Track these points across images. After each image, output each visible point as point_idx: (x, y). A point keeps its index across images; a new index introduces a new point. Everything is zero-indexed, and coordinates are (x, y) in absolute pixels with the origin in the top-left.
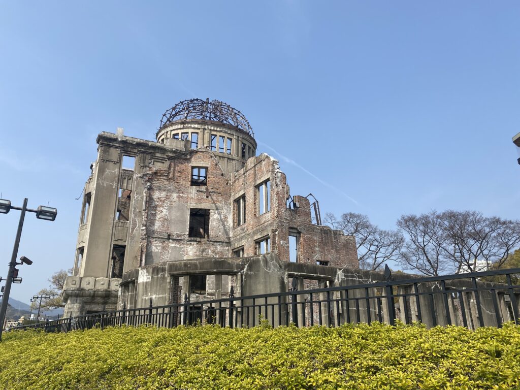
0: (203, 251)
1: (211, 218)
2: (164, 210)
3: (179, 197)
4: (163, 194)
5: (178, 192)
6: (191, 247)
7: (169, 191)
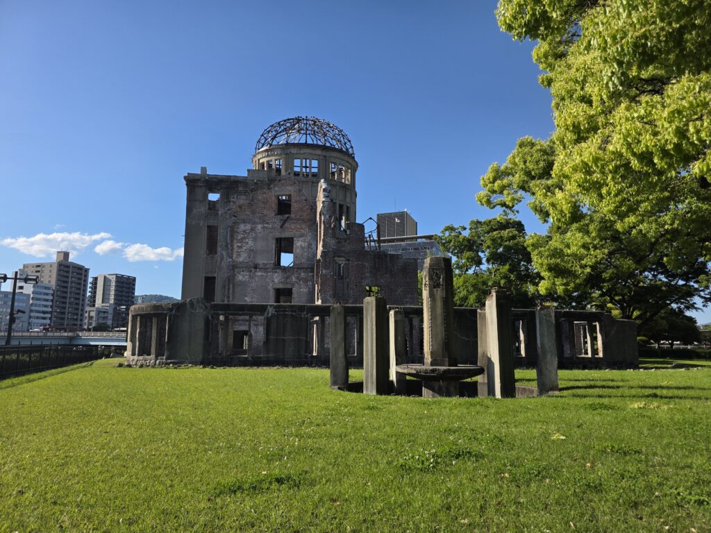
0: (288, 277)
1: (294, 246)
2: (249, 242)
3: (263, 228)
4: (248, 227)
5: (263, 223)
6: (277, 275)
7: (254, 223)
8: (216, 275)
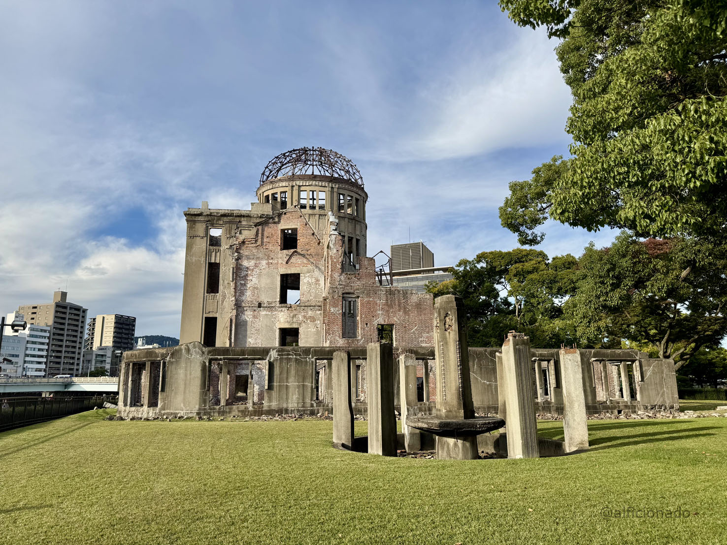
0: (294, 316)
1: (301, 282)
2: (253, 279)
3: (268, 264)
4: (252, 263)
5: (268, 259)
6: (282, 313)
7: (258, 258)
8: (217, 315)
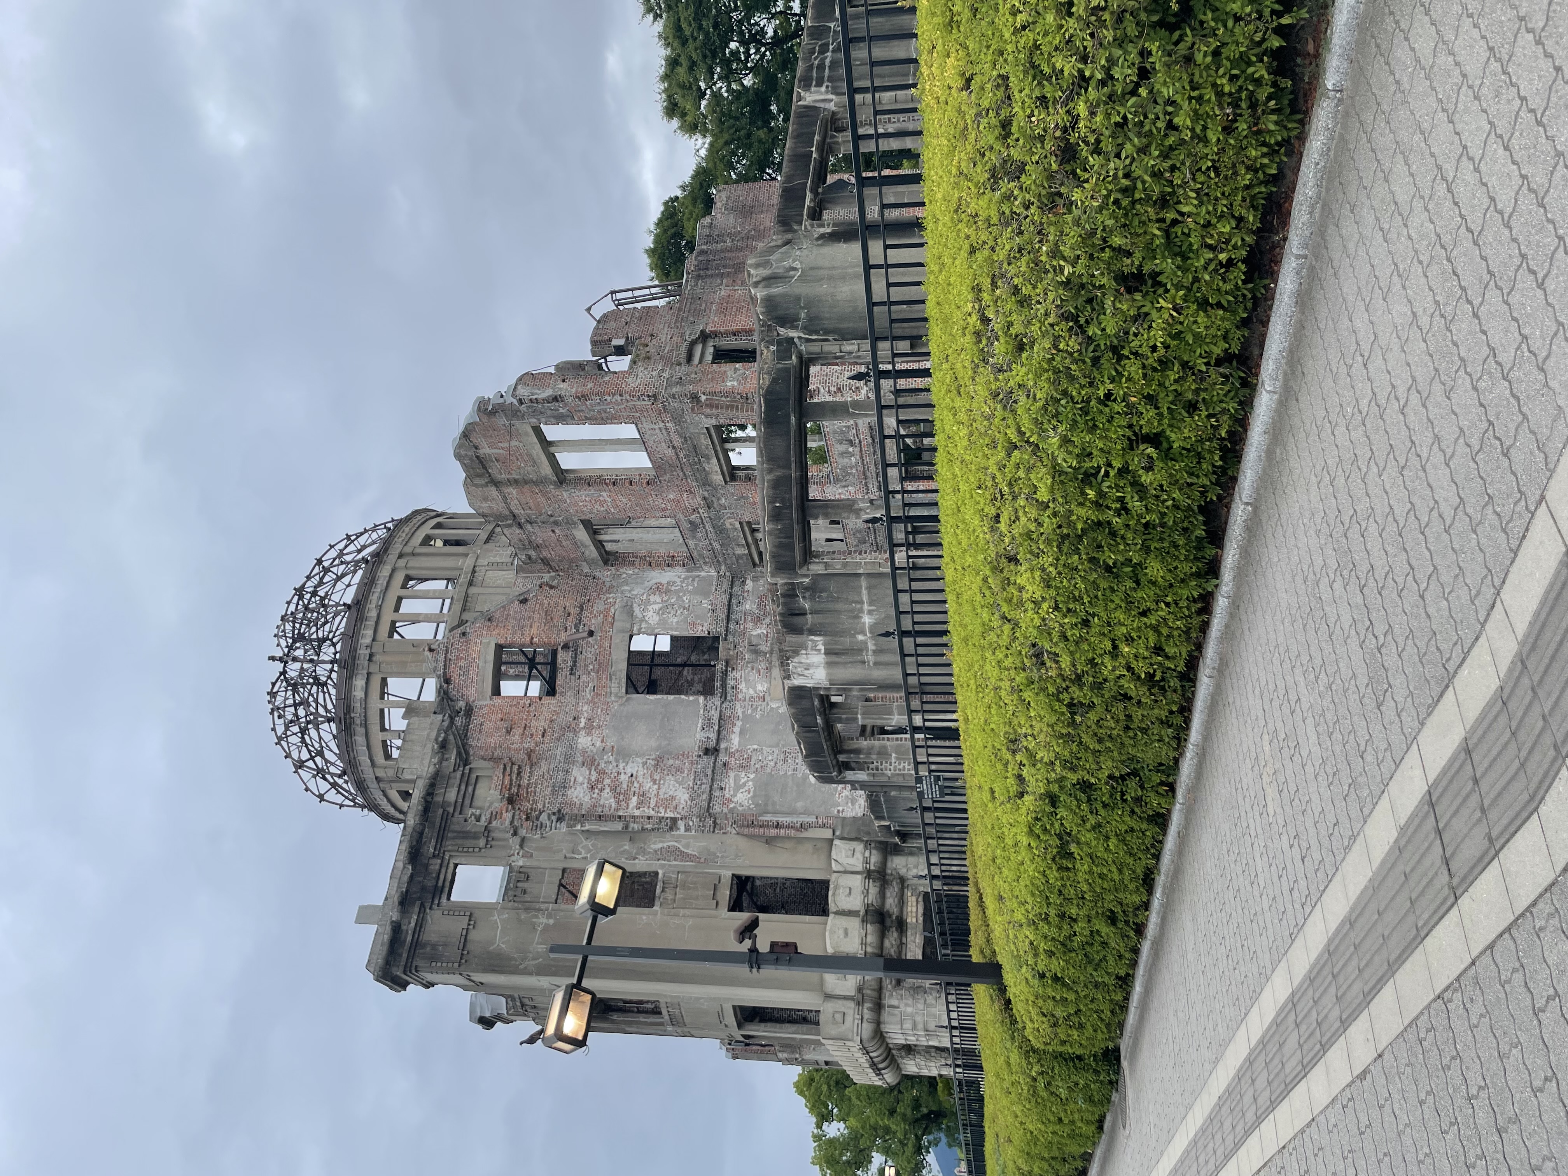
0: (754, 650)
6: (742, 686)
8: (727, 874)
